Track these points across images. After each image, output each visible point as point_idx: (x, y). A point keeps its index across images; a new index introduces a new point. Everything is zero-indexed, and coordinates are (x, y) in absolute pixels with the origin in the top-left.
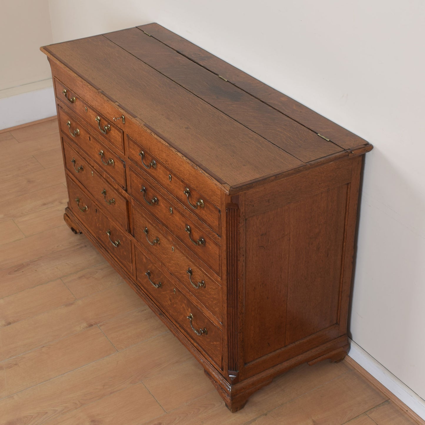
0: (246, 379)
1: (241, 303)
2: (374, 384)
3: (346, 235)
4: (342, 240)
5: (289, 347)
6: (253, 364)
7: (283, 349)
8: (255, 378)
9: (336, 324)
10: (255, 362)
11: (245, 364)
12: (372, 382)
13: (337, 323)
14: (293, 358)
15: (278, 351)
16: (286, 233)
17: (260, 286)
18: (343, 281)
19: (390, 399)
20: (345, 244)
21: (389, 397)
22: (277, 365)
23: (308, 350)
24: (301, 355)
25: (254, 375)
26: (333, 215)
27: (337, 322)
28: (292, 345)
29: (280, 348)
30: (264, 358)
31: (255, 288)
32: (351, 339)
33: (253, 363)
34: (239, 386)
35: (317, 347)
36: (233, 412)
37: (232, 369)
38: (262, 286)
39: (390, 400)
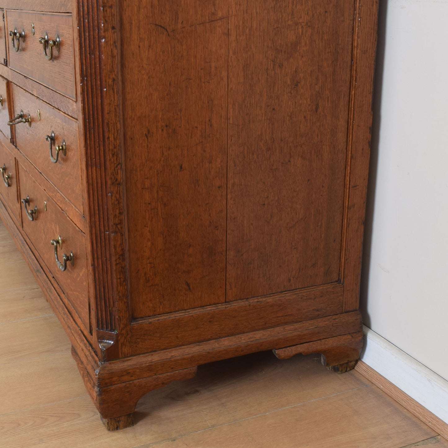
0: (135, 355)
1: (113, 155)
2: (409, 408)
3: (356, 71)
4: (348, 83)
5: (235, 305)
6: (150, 323)
7: (221, 307)
8: (156, 358)
9: (336, 281)
10: (157, 319)
11: (133, 318)
12: (404, 403)
13: (339, 281)
14: (244, 333)
15: (209, 308)
16: (220, 14)
17: (162, 130)
18: (350, 181)
19: (439, 435)
20: (353, 92)
21: (438, 431)
22: (209, 340)
23: (278, 325)
24: (261, 331)
25: (155, 351)
26: (326, 12)
27: (339, 278)
28: (242, 303)
29: (215, 304)
30: (178, 315)
31: (149, 131)
32: (369, 327)
33: (150, 320)
34: (118, 366)
35: (297, 322)
36: (109, 430)
37: (105, 326)
38: (165, 131)
39: (439, 437)
